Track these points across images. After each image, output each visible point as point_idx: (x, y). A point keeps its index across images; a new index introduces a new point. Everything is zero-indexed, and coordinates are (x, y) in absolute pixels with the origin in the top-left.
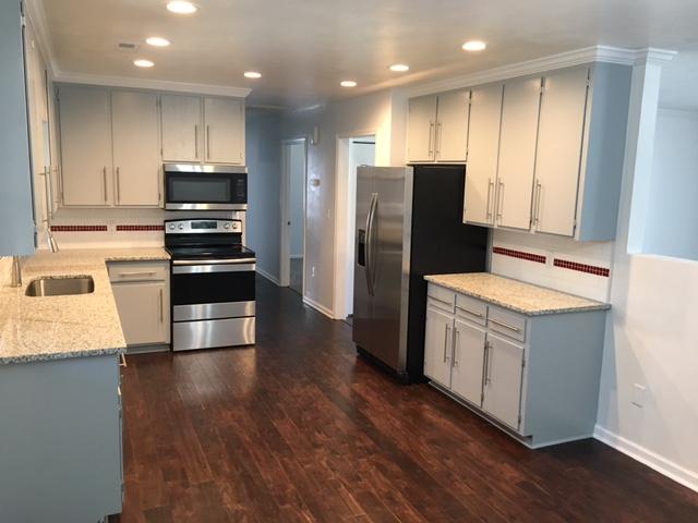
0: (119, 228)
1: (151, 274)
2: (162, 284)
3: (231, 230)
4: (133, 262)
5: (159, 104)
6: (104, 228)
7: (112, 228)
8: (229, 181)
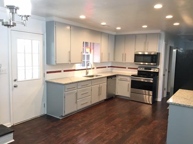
0: (129, 68)
1: (127, 79)
2: (129, 82)
3: (156, 71)
4: (123, 75)
5: (136, 37)
6: (125, 68)
7: (127, 68)
8: (151, 57)
